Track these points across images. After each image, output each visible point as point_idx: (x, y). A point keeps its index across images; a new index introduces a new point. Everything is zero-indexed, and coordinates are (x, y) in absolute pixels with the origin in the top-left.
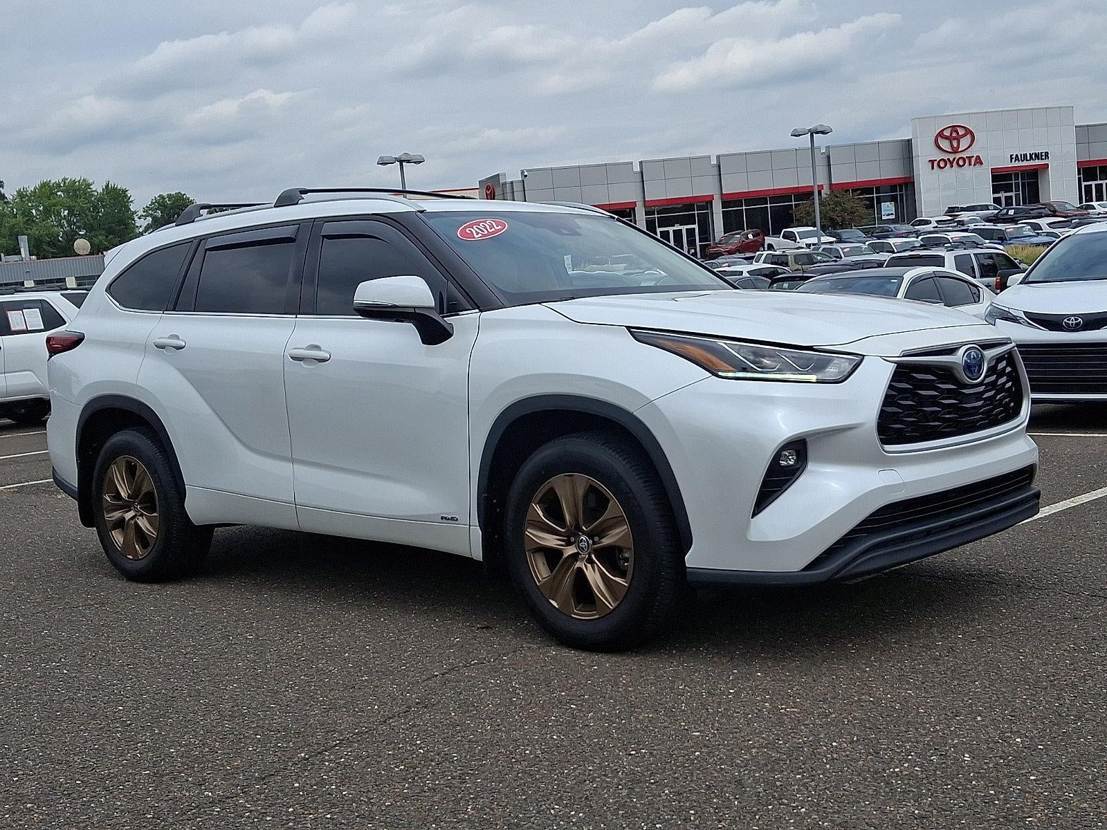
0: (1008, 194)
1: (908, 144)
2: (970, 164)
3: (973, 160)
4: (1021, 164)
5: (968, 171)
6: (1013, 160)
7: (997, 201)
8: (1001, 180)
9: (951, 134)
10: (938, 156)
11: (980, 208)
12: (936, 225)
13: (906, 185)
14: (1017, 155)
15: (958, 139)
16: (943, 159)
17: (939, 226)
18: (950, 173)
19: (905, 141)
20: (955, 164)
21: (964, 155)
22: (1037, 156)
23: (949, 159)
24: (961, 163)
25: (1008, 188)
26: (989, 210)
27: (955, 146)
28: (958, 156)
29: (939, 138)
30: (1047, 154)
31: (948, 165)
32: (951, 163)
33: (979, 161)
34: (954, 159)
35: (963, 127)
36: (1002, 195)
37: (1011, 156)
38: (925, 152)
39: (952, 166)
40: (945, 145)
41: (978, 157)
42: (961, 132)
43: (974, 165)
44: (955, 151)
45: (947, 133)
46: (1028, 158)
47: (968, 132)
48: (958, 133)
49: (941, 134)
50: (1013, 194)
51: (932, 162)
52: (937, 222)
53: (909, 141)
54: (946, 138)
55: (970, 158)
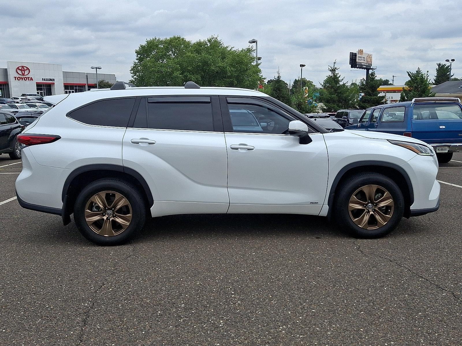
0: (41, 91)
1: (6, 70)
2: (29, 80)
3: (30, 79)
4: (46, 82)
5: (28, 82)
6: (43, 80)
7: (38, 93)
8: (39, 86)
9: (22, 69)
10: (18, 76)
11: (33, 95)
12: (21, 100)
13: (5, 84)
14: (44, 79)
15: (24, 70)
16: (19, 77)
17: (22, 100)
18: (22, 82)
19: (4, 69)
20: (23, 79)
21: (27, 76)
22: (51, 80)
23: (21, 77)
24: (26, 79)
25: (41, 89)
26: (36, 96)
27: (23, 73)
28: (24, 76)
29: (18, 70)
30: (54, 79)
31: (21, 79)
32: (22, 79)
33: (32, 79)
34: (23, 77)
35: (27, 67)
36: (39, 91)
37: (43, 79)
38: (12, 74)
39: (22, 80)
40: (20, 72)
41: (31, 78)
42: (25, 69)
43: (30, 80)
44: (23, 75)
45: (20, 68)
46: (48, 80)
47: (28, 69)
48: (24, 69)
49: (18, 68)
50: (43, 91)
51: (15, 77)
52: (21, 99)
53: (6, 69)
54: (20, 70)
55: (29, 78)
